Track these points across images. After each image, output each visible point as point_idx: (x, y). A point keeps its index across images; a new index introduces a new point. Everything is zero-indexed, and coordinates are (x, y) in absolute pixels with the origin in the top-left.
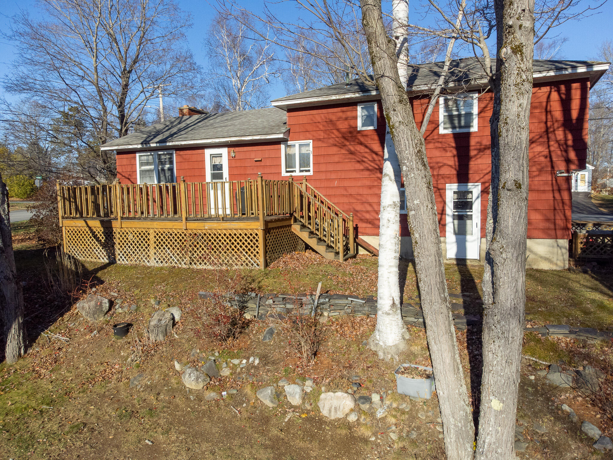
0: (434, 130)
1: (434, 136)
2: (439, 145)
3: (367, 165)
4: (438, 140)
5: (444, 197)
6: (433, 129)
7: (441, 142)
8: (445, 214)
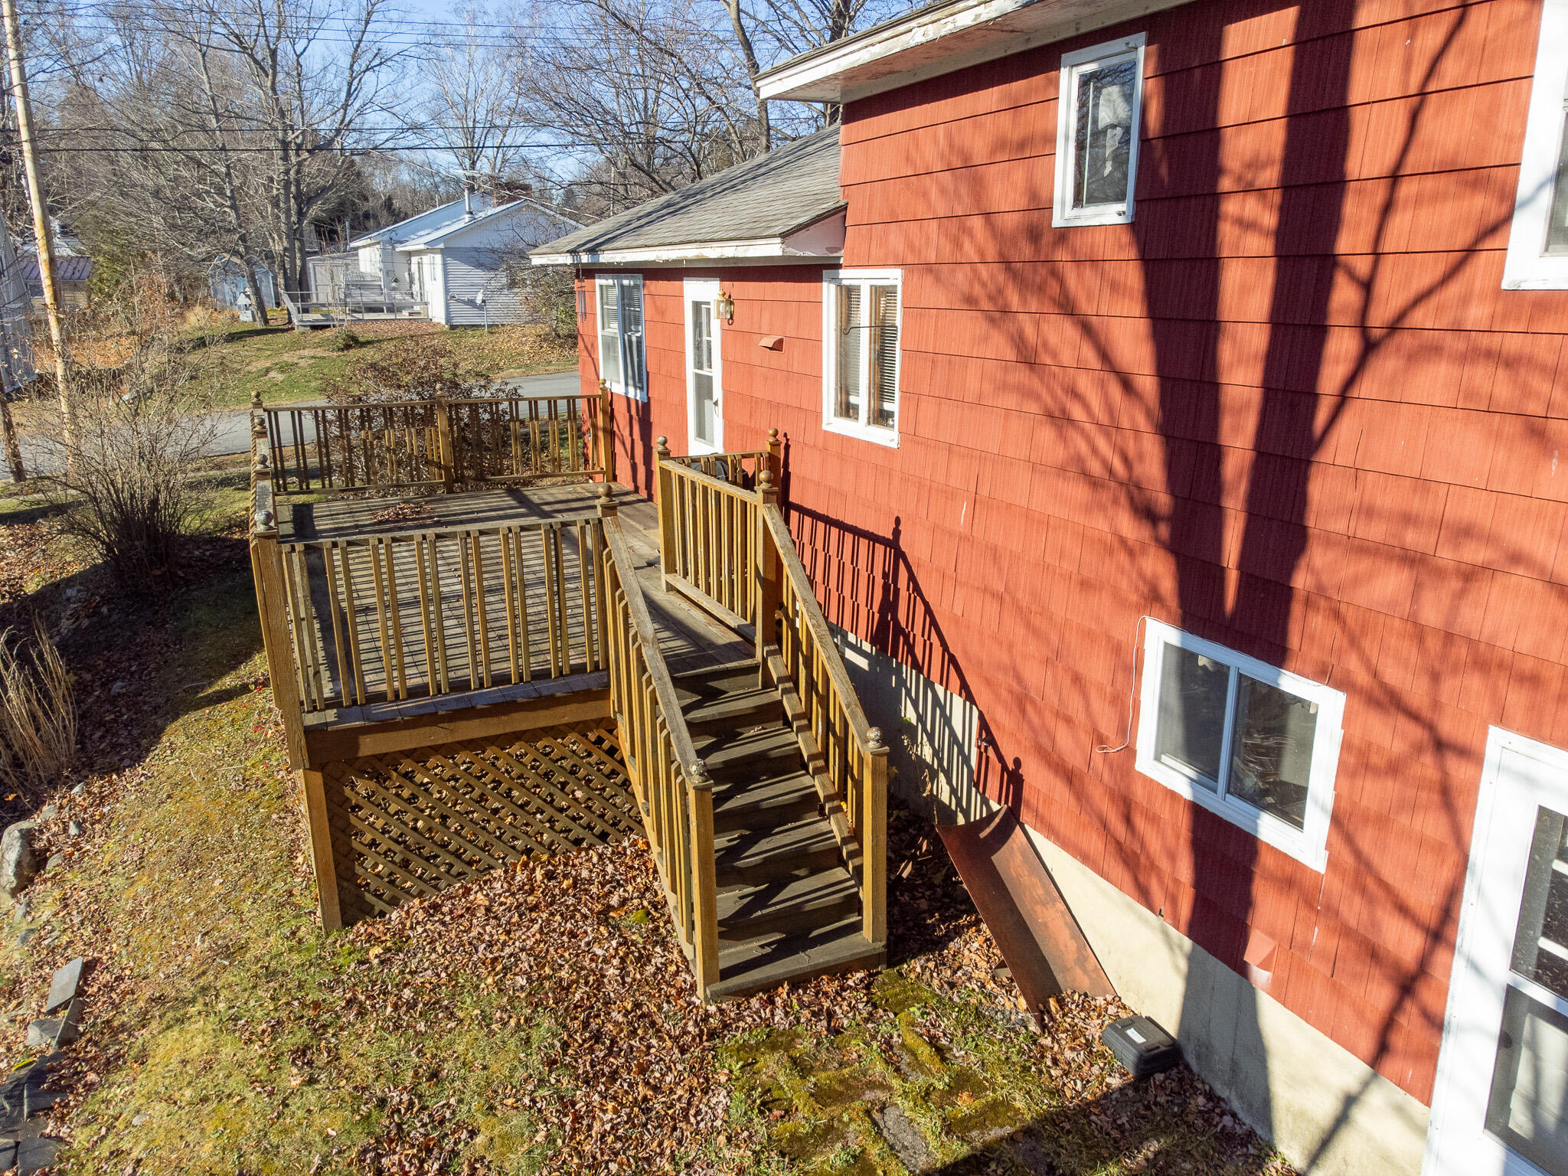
0: (1470, 251)
1: (1465, 300)
2: (1500, 386)
3: (1083, 448)
4: (1485, 340)
5: (1463, 818)
6: (1462, 239)
7: (1510, 363)
8: (1452, 947)
